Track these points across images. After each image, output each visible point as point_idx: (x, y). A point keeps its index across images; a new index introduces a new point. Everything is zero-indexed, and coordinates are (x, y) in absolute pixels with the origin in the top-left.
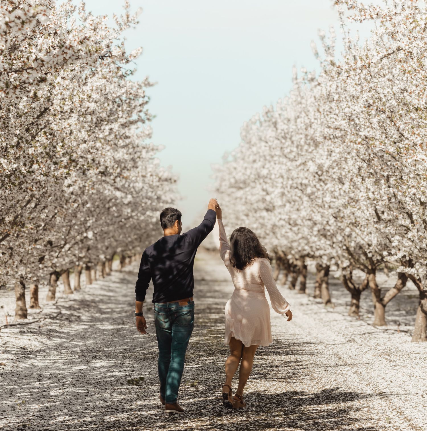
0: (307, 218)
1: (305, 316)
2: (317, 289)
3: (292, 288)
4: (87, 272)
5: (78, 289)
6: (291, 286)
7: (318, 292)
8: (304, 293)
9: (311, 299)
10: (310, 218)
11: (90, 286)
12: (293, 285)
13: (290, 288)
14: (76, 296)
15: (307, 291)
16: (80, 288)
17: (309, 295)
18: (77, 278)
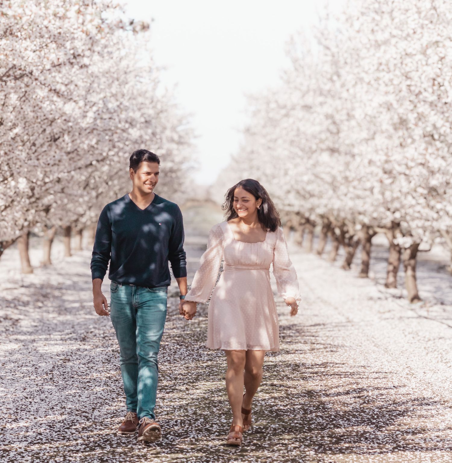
0: (420, 161)
1: (384, 323)
2: (391, 274)
3: (347, 268)
4: (65, 239)
5: (47, 265)
6: (345, 264)
7: (391, 279)
8: (367, 277)
9: (382, 288)
10: (423, 161)
11: (69, 259)
12: (349, 263)
13: (344, 268)
14: (37, 278)
15: (371, 274)
16: (51, 263)
17: (376, 282)
18: (47, 249)
